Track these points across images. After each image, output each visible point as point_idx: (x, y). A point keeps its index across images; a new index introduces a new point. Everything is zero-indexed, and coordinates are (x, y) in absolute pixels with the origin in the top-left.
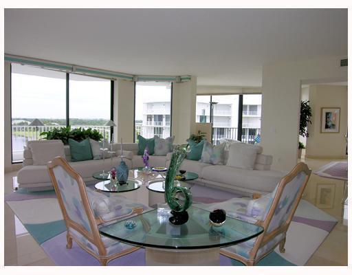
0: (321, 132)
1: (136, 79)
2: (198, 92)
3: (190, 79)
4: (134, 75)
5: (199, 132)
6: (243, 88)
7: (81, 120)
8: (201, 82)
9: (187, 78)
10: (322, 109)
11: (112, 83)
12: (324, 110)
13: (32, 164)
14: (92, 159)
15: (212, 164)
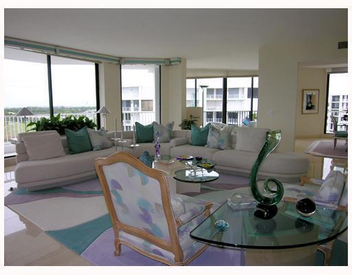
0: (302, 113)
1: (123, 61)
2: (188, 75)
3: (180, 61)
4: (120, 58)
5: (191, 116)
6: (227, 71)
7: (40, 108)
8: (190, 65)
9: (178, 61)
10: (303, 91)
11: (97, 66)
12: (305, 92)
13: (27, 160)
14: (92, 150)
15: (220, 149)
